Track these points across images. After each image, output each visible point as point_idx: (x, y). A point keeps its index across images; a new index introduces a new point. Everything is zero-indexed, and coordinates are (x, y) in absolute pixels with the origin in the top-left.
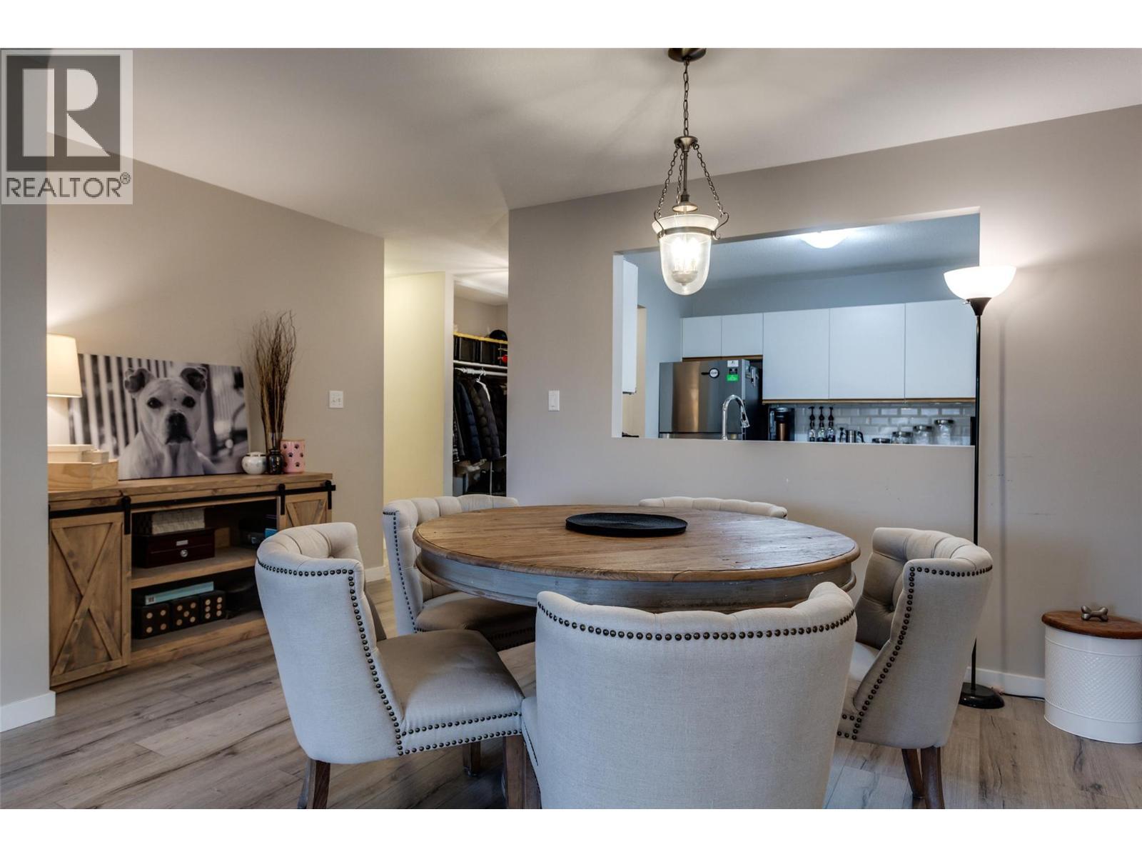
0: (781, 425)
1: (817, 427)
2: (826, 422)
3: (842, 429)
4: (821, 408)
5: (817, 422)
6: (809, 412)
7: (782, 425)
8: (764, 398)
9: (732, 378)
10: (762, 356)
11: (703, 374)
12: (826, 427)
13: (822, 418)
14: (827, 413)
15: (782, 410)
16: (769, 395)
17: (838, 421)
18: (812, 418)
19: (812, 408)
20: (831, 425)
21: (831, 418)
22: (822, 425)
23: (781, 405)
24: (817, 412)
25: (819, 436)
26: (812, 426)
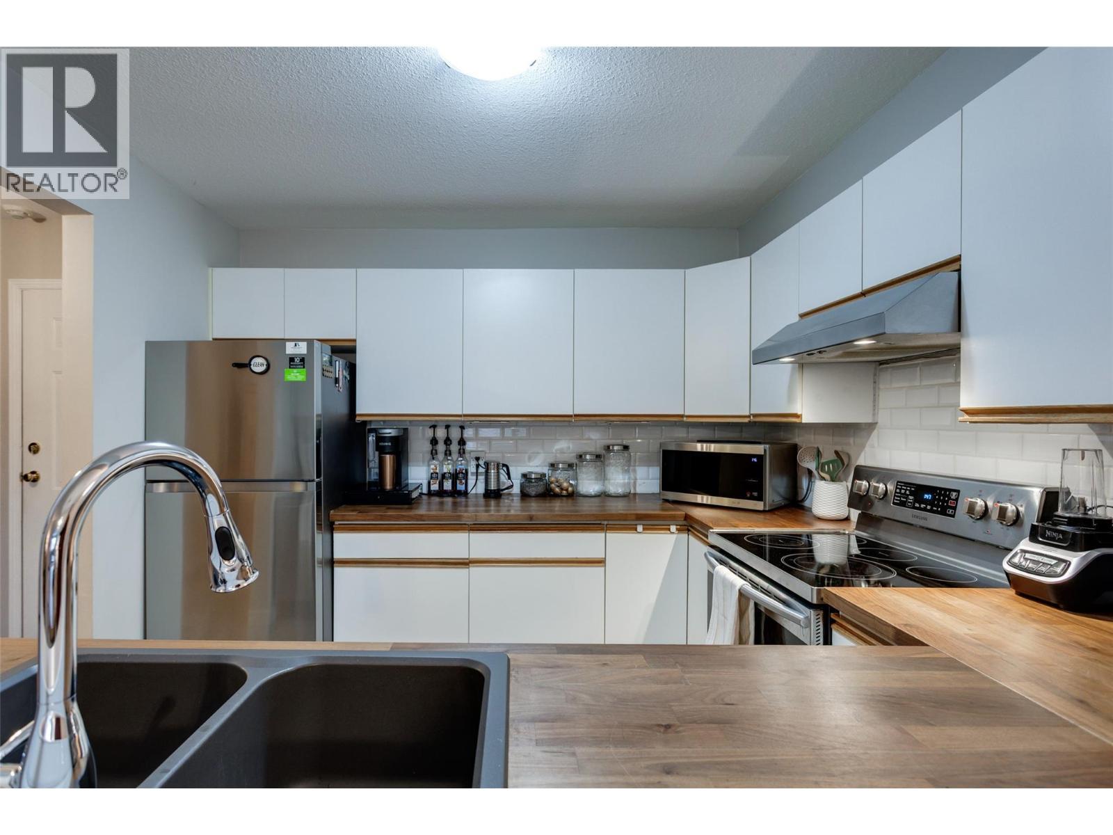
0: (388, 456)
1: (441, 456)
2: (454, 447)
3: (477, 459)
4: (447, 427)
5: (441, 447)
6: (430, 433)
7: (388, 459)
8: (358, 412)
9: (296, 375)
10: (354, 341)
11: (239, 366)
12: (455, 456)
13: (448, 441)
14: (455, 434)
15: (390, 432)
16: (366, 406)
17: (470, 446)
18: (434, 441)
19: (434, 427)
20: (462, 453)
21: (462, 442)
22: (448, 453)
23: (388, 424)
24: (441, 433)
25: (445, 471)
26: (434, 454)
